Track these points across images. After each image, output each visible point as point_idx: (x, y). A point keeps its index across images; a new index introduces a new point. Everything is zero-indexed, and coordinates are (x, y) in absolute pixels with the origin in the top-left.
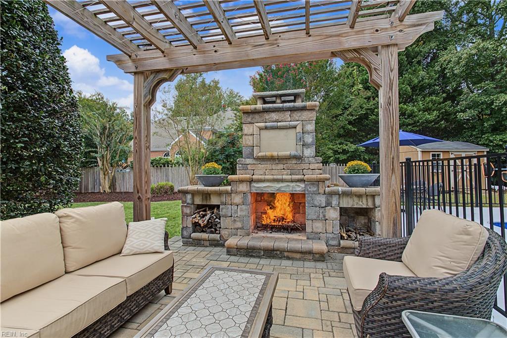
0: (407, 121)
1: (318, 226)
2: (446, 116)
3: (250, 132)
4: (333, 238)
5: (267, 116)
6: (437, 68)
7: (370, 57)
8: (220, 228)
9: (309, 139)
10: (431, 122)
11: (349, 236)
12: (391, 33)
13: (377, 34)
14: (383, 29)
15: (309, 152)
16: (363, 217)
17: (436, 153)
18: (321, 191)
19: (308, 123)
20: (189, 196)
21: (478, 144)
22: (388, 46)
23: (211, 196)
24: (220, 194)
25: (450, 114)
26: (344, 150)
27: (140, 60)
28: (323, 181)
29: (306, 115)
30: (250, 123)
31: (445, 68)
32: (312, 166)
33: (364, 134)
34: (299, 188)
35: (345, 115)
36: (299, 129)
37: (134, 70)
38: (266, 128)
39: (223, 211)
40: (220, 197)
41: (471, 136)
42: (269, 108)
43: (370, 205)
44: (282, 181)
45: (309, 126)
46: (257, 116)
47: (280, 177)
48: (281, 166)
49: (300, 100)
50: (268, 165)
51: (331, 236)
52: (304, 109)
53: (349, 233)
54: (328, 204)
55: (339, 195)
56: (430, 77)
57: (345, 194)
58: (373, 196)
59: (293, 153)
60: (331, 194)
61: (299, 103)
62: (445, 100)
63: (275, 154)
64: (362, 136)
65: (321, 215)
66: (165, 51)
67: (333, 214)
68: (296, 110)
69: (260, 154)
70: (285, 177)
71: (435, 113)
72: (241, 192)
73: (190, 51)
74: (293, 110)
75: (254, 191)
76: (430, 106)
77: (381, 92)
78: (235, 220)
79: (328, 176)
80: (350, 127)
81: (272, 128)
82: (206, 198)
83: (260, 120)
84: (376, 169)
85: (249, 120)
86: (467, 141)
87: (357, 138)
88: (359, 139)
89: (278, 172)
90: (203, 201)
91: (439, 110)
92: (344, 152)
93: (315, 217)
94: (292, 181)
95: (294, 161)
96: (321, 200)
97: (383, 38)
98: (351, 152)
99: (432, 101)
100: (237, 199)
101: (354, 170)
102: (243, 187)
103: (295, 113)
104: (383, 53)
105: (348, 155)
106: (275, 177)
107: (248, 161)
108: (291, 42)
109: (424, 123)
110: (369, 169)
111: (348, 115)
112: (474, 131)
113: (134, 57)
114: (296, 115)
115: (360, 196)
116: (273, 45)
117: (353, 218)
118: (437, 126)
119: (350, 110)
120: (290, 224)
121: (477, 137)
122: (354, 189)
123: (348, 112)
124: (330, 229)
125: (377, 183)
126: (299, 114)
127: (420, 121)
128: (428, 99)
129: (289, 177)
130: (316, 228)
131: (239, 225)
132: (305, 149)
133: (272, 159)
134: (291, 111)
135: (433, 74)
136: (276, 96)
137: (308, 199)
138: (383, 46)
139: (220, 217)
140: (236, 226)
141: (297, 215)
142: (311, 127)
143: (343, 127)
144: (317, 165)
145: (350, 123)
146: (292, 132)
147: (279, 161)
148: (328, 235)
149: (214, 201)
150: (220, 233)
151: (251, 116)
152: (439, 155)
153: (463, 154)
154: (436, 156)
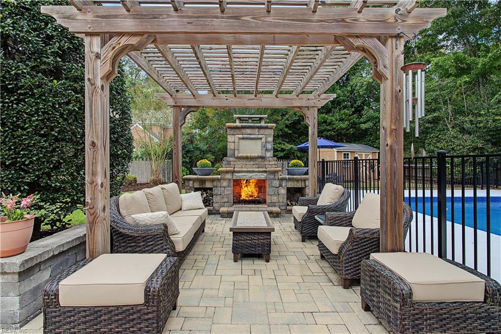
0: (328, 127)
1: (275, 199)
2: (354, 125)
3: (233, 140)
4: (283, 206)
5: (244, 131)
6: (349, 88)
7: (305, 111)
8: (213, 202)
9: (269, 146)
10: (344, 129)
11: (292, 204)
12: (315, 101)
13: (308, 101)
14: (311, 99)
15: (269, 154)
16: (299, 194)
17: (346, 153)
18: (276, 178)
19: (268, 136)
20: (191, 182)
21: (373, 147)
22: (313, 107)
23: (206, 182)
24: (213, 180)
25: (356, 124)
26: (282, 149)
27: (178, 99)
28: (278, 172)
29: (267, 131)
30: (233, 135)
31: (354, 89)
32: (271, 163)
33: (297, 136)
34: (263, 176)
35: (283, 120)
36: (263, 140)
37: (174, 104)
38: (243, 138)
39: (215, 191)
40: (213, 183)
41: (370, 141)
42: (246, 126)
43: (303, 186)
44: (253, 172)
45: (270, 138)
46: (237, 131)
47: (252, 169)
48: (252, 163)
49: (263, 121)
50: (244, 162)
51: (282, 204)
52: (266, 128)
53: (292, 202)
54: (280, 185)
55: (286, 180)
56: (345, 95)
57: (290, 179)
58: (305, 180)
59: (260, 154)
60: (282, 179)
61: (263, 124)
62: (354, 113)
63: (249, 155)
64: (295, 137)
65: (276, 192)
66: (196, 96)
67: (283, 191)
68: (261, 128)
69: (239, 155)
70: (254, 169)
71: (347, 123)
72: (227, 179)
73: (211, 97)
74: (260, 128)
75: (235, 178)
76: (343, 118)
77: (310, 128)
78: (223, 197)
79: (280, 169)
80: (286, 129)
81: (247, 139)
82: (203, 183)
83: (239, 133)
84: (306, 165)
85: (232, 132)
86: (367, 144)
87: (292, 139)
88: (293, 140)
89: (250, 166)
90: (200, 185)
91: (349, 120)
92: (283, 150)
93: (272, 193)
94: (259, 172)
95: (260, 160)
96: (276, 183)
97: (311, 103)
98: (287, 150)
99: (344, 113)
100: (225, 184)
101: (295, 165)
102: (229, 176)
103: (262, 130)
104: (311, 110)
105: (285, 153)
106: (249, 169)
107: (231, 159)
108: (268, 99)
109: (339, 130)
110: (303, 165)
111: (285, 120)
112: (371, 137)
113: (174, 96)
114: (262, 131)
115: (297, 180)
116: (259, 99)
117: (294, 194)
118: (348, 132)
119: (287, 116)
120: (257, 198)
121: (373, 142)
122: (295, 177)
123: (285, 118)
124: (281, 200)
125: (307, 173)
126: (263, 131)
127: (337, 128)
128: (342, 112)
129: (257, 169)
130: (273, 200)
131: (226, 200)
132: (267, 152)
133: (247, 158)
134: (258, 128)
135: (346, 92)
136: (249, 118)
137: (268, 182)
138: (311, 107)
139: (213, 195)
140: (224, 201)
141: (260, 194)
142: (270, 139)
143: (281, 130)
144: (274, 162)
145: (287, 126)
146: (259, 142)
147: (251, 159)
148: (281, 204)
149: (208, 185)
150: (212, 206)
151: (233, 130)
152: (348, 154)
153: (364, 154)
154: (346, 155)
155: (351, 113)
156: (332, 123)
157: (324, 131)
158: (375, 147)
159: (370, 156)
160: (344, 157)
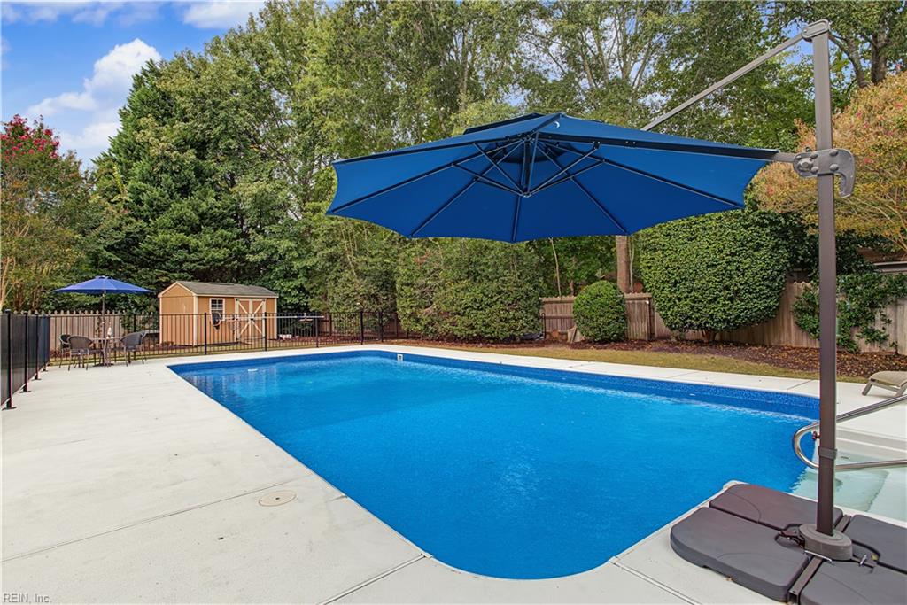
17: (217, 299)
62: (240, 236)
86: (263, 286)
118: (230, 265)
152: (221, 302)
153: (251, 301)
154: (217, 303)
155: (235, 236)
156: (199, 249)
157: (184, 262)
158: (274, 291)
159: (264, 304)
160: (212, 306)
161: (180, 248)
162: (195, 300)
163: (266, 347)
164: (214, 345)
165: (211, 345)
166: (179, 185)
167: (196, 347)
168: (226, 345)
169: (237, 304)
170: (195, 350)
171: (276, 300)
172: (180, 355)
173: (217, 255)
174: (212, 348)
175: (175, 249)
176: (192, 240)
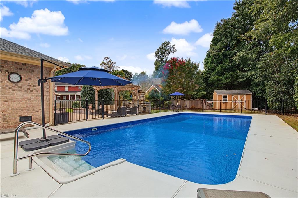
10: (229, 83)
17: (225, 95)
76: (229, 77)
91: (234, 78)
99: (230, 74)
127: (224, 83)
153: (239, 96)
154: (225, 97)
159: (245, 97)
160: (223, 98)
161: (217, 80)
162: (217, 96)
163: (241, 112)
164: (223, 110)
165: (222, 110)
166: (219, 62)
167: (218, 110)
168: (226, 110)
169: (233, 97)
170: (217, 111)
171: (251, 95)
172: (214, 112)
173: (227, 81)
174: (222, 111)
175: (216, 81)
176: (220, 78)
